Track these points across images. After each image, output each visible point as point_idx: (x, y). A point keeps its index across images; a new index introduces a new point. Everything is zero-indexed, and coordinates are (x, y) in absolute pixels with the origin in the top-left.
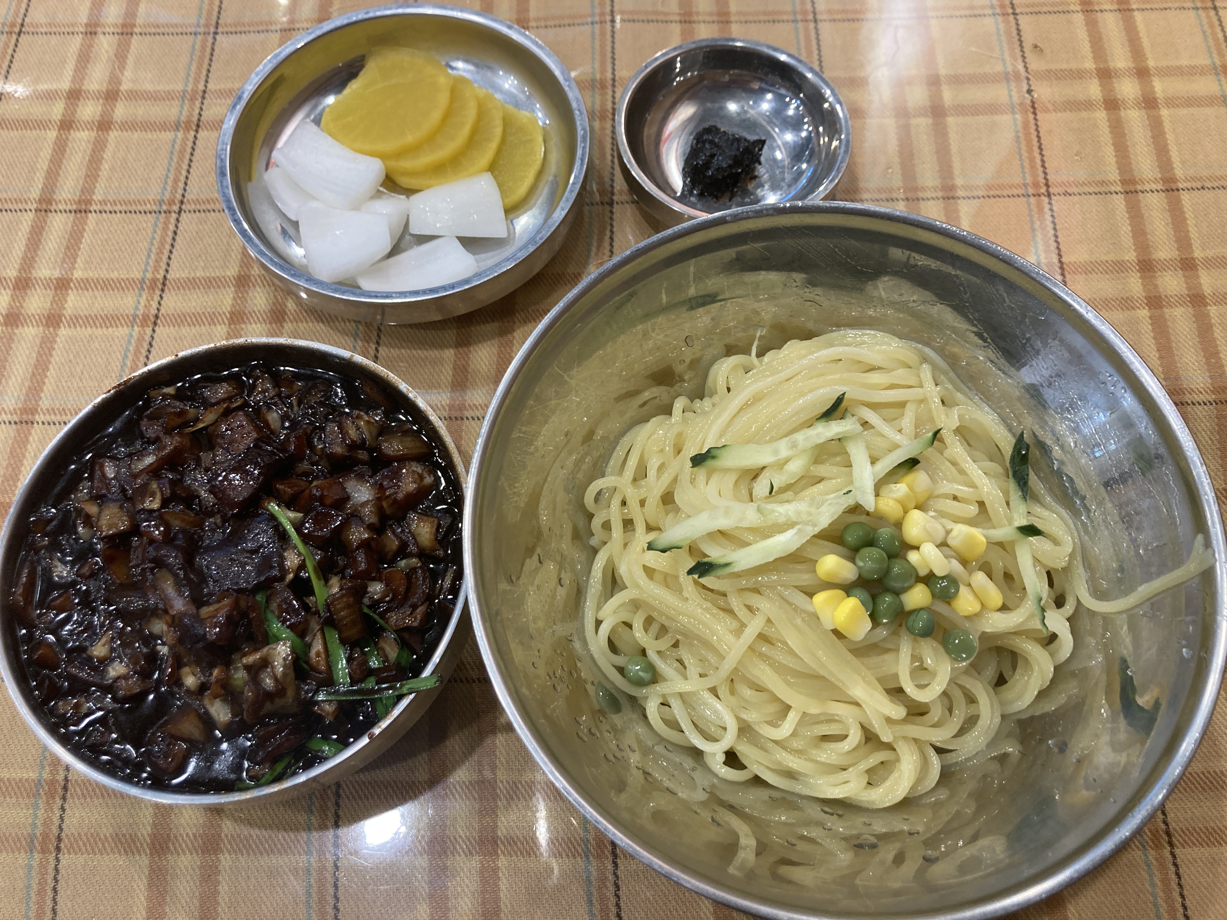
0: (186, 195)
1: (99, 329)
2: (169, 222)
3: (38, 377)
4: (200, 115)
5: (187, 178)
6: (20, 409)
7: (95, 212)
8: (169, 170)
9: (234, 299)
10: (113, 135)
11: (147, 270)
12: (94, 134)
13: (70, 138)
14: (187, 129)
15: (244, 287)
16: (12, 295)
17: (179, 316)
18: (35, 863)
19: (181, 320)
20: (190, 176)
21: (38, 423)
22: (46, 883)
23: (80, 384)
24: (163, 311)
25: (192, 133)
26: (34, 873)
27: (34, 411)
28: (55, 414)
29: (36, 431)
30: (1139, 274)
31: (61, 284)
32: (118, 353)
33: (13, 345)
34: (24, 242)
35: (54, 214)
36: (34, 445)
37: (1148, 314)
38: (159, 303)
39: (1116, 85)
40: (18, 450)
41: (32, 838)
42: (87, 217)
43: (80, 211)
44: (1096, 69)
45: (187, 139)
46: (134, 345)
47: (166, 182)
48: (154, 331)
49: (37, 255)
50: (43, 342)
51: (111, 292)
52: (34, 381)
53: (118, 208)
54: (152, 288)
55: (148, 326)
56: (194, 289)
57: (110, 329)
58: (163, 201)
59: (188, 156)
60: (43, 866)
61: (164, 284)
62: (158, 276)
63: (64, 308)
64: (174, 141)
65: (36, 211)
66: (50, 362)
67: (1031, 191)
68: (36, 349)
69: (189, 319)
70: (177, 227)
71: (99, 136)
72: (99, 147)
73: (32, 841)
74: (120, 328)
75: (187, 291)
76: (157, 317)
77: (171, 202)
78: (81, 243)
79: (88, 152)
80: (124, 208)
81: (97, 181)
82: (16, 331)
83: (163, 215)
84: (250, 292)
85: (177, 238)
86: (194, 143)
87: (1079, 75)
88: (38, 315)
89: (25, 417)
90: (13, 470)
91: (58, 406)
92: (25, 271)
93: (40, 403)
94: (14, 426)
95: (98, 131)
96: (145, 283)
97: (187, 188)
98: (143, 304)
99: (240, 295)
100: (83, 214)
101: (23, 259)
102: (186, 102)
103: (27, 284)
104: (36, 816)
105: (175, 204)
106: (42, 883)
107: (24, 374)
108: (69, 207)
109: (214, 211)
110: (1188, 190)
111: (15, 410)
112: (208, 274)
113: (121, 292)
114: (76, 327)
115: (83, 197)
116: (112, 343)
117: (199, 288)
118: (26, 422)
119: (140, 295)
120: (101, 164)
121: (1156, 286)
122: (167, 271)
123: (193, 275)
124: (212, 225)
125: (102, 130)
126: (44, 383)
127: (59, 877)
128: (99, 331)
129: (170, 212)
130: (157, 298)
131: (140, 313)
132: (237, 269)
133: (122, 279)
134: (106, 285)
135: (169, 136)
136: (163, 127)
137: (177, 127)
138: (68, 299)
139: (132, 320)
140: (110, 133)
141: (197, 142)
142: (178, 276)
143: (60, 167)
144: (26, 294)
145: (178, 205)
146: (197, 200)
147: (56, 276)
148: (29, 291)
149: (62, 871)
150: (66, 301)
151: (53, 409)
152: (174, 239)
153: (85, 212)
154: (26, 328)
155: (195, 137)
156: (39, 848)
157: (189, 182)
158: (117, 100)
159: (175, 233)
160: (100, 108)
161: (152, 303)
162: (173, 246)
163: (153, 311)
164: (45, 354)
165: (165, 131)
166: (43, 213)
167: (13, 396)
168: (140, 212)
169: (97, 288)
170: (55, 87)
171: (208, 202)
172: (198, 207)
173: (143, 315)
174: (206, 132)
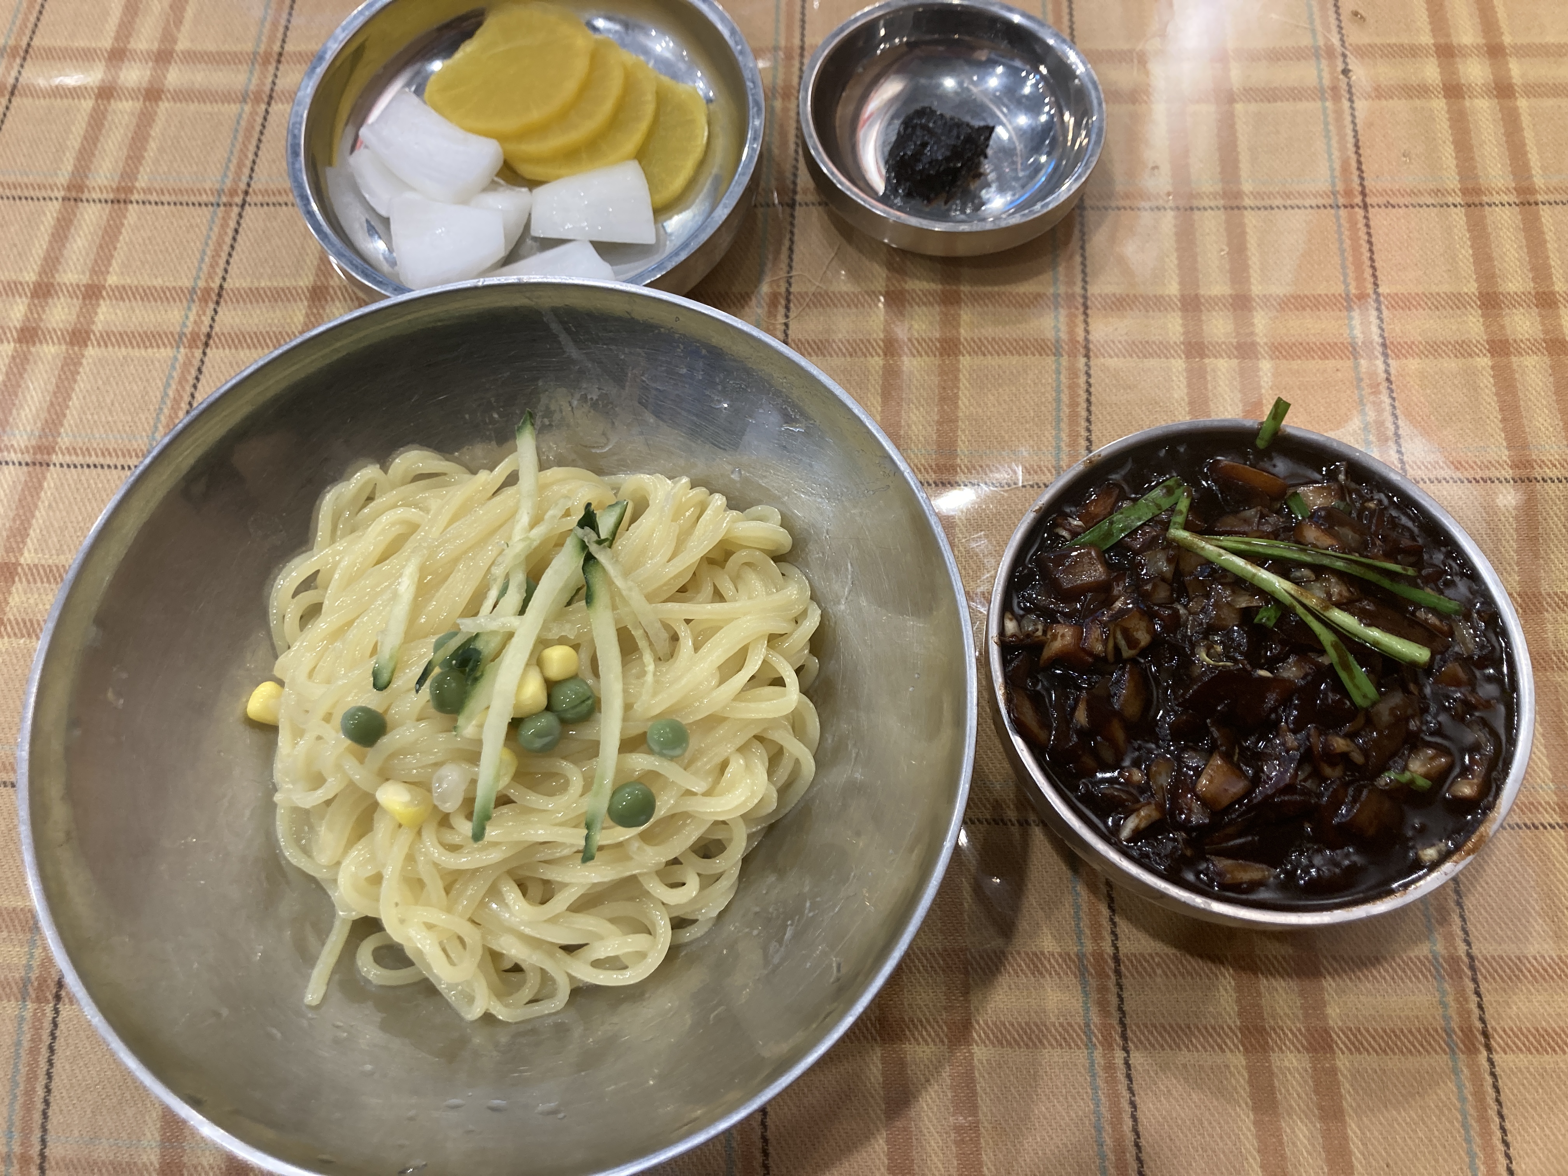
0: (252, 183)
1: (136, 349)
2: (230, 218)
3: (58, 408)
4: (274, 83)
5: (254, 162)
6: (33, 447)
7: (137, 202)
8: (232, 152)
9: (307, 315)
10: (164, 106)
11: (199, 277)
12: (138, 105)
13: (110, 109)
14: (257, 100)
15: (319, 300)
16: (29, 305)
17: (237, 336)
18: (28, 1015)
19: (239, 341)
20: (258, 161)
21: (55, 465)
22: (40, 1040)
23: (110, 419)
24: (217, 329)
25: (263, 107)
26: (25, 1028)
27: (50, 450)
28: (77, 455)
29: (52, 475)
30: (1480, 312)
31: (90, 293)
32: (158, 381)
33: (28, 367)
34: (47, 238)
35: (86, 204)
36: (49, 494)
37: (1490, 364)
38: (213, 319)
39: (1460, 66)
40: (29, 498)
41: (25, 982)
42: (127, 210)
43: (119, 201)
44: (1434, 45)
45: (257, 114)
46: (179, 371)
47: (227, 167)
48: (204, 353)
49: (62, 255)
50: (65, 364)
51: (153, 303)
52: (52, 411)
53: (166, 198)
54: (204, 300)
55: (198, 347)
56: (257, 301)
57: (149, 350)
58: (223, 190)
59: (256, 135)
60: (37, 1019)
61: (220, 295)
62: (212, 285)
63: (93, 322)
64: (240, 116)
65: (63, 199)
66: (73, 389)
67: (1341, 201)
68: (56, 373)
69: (249, 341)
70: (238, 223)
71: (146, 107)
72: (145, 121)
73: (25, 986)
74: (162, 350)
75: (249, 305)
76: (209, 336)
77: (233, 193)
78: (118, 241)
79: (132, 128)
80: (174, 198)
81: (141, 164)
82: (33, 349)
83: (222, 208)
84: (327, 307)
85: (239, 238)
86: (265, 119)
87: (1413, 52)
88: (61, 330)
89: (39, 457)
90: (22, 523)
91: (81, 444)
92: (46, 274)
93: (59, 440)
94: (25, 468)
95: (144, 101)
96: (196, 293)
97: (254, 175)
98: (192, 319)
99: (315, 311)
100: (122, 205)
101: (45, 259)
102: (257, 66)
103: (49, 291)
104: (32, 955)
105: (237, 195)
106: (36, 1040)
107: (40, 403)
108: (105, 196)
109: (286, 204)
110: (1550, 204)
111: (26, 447)
112: (275, 284)
113: (166, 303)
114: (106, 346)
115: (123, 184)
116: (151, 367)
117: (264, 301)
118: (41, 464)
119: (189, 308)
120: (147, 142)
121: (1502, 327)
122: (224, 279)
123: (256, 284)
124: (283, 222)
125: (150, 100)
126: (65, 416)
127: (58, 1033)
128: (136, 353)
129: (231, 205)
130: (209, 312)
131: (187, 331)
132: (311, 279)
133: (167, 288)
134: (148, 295)
135: (234, 108)
136: (226, 97)
137: (244, 98)
138: (99, 311)
139: (178, 340)
140: (160, 103)
141: (269, 118)
142: (237, 285)
143: (95, 145)
144: (47, 303)
145: (241, 197)
146: (266, 191)
147: (85, 282)
148: (50, 301)
149: (62, 1026)
150: (96, 313)
151: (74, 449)
152: (234, 239)
153: (125, 202)
154: (45, 346)
155: (267, 112)
156: (34, 996)
157: (256, 168)
158: (170, 63)
159: (236, 231)
160: (148, 73)
161: (203, 318)
162: (232, 247)
163: (205, 329)
164: (67, 378)
165: (229, 103)
166: (72, 202)
167: (25, 430)
168: (193, 204)
169: (135, 299)
170: (94, 45)
171: (280, 193)
172: (266, 199)
173: (191, 334)
174: (280, 105)
